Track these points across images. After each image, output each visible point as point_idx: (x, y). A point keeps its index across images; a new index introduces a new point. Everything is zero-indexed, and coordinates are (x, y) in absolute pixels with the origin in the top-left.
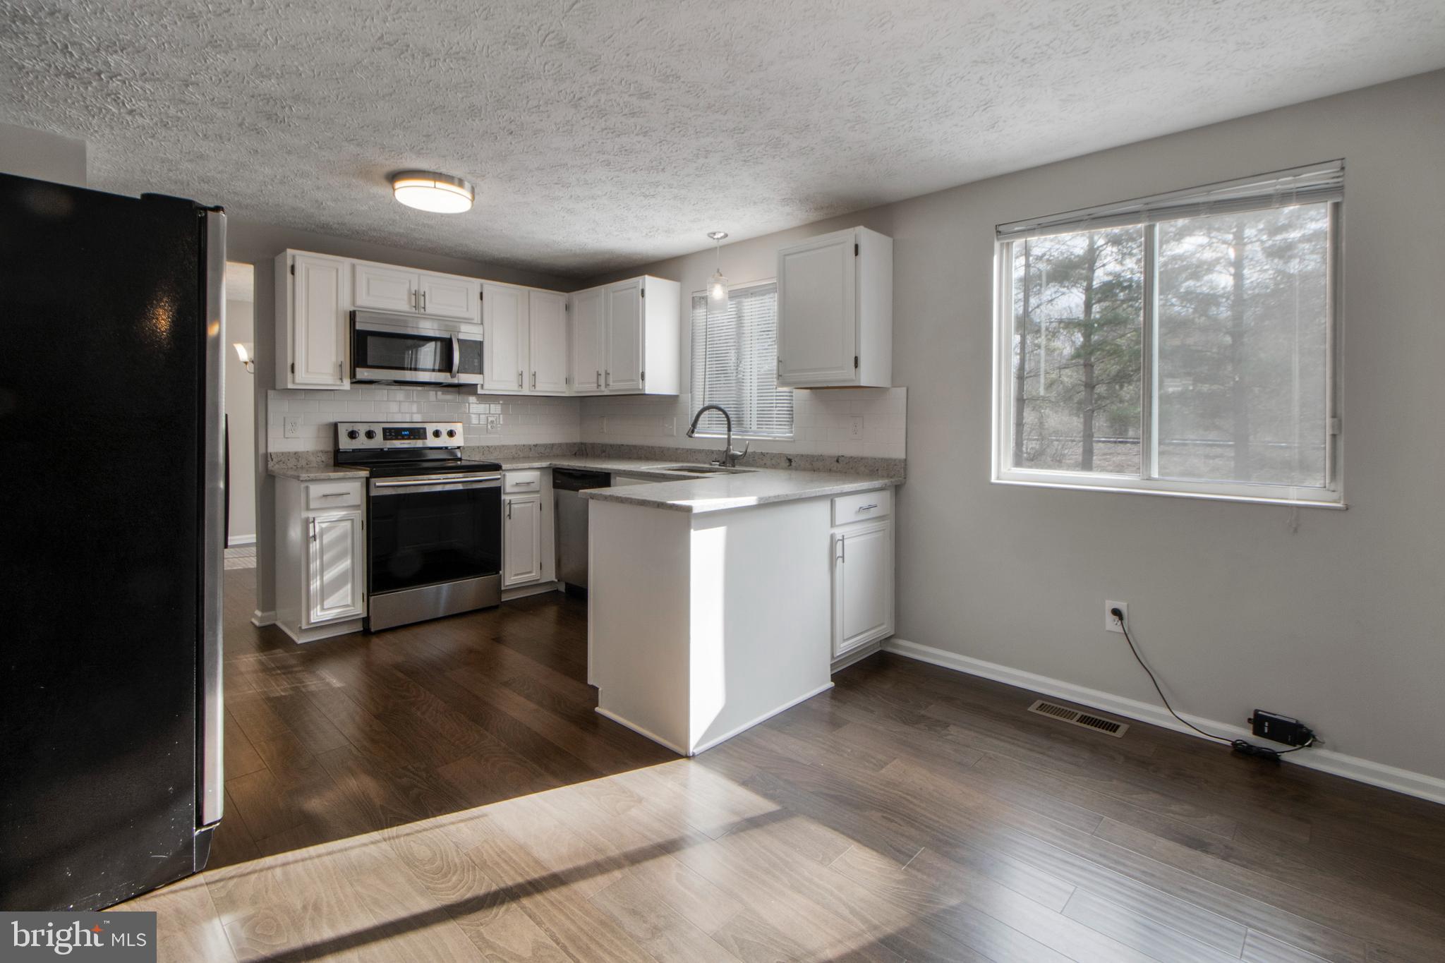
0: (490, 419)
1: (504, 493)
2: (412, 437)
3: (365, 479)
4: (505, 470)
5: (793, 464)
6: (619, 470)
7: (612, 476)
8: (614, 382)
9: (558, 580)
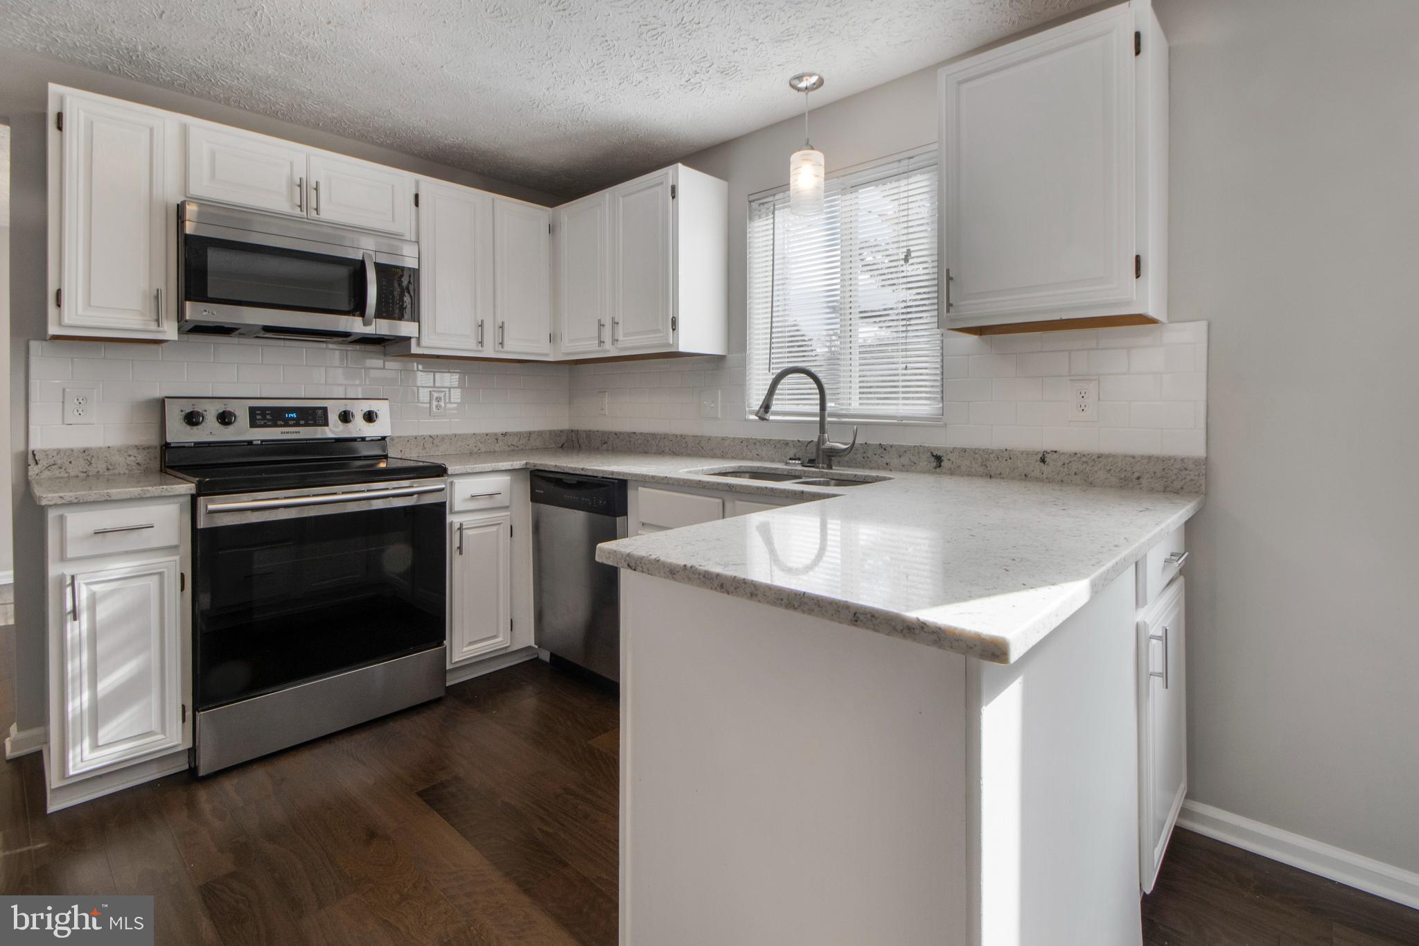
0: (436, 395)
1: (451, 512)
2: (302, 422)
3: (190, 497)
4: (452, 475)
5: (945, 463)
6: (644, 476)
7: (630, 485)
8: (625, 335)
9: (539, 647)
